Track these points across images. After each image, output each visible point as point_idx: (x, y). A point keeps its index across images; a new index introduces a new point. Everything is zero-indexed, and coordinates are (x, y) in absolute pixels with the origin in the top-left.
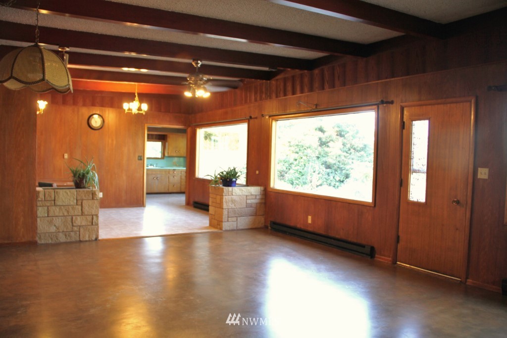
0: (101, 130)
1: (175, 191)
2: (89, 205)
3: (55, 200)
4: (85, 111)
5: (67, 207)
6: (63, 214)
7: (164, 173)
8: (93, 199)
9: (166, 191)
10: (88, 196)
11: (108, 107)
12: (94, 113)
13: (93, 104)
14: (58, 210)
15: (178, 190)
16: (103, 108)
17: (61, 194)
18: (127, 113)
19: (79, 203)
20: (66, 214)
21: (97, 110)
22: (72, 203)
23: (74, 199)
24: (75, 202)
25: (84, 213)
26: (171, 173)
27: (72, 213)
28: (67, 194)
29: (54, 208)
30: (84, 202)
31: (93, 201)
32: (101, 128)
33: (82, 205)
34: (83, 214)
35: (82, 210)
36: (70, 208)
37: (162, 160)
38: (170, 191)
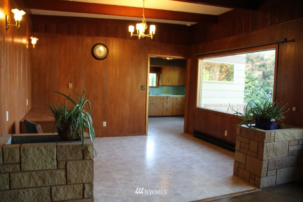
0: (105, 60)
1: (168, 115)
2: (77, 168)
3: (20, 163)
4: (89, 41)
5: (41, 172)
6: (36, 184)
7: (159, 100)
8: (84, 158)
9: (161, 114)
10: (76, 153)
11: (112, 37)
12: (98, 42)
13: (98, 34)
14: (26, 178)
15: (171, 114)
16: (107, 38)
17: (31, 152)
18: (133, 36)
19: (62, 166)
20: (40, 183)
21: (101, 39)
22: (49, 167)
23: (53, 159)
24: (55, 164)
25: (70, 181)
26: (165, 99)
27: (50, 181)
28: (41, 151)
29: (20, 175)
30: (70, 164)
31: (84, 162)
32: (105, 58)
33: (66, 168)
34: (67, 182)
35: (66, 176)
36: (47, 174)
37: (157, 89)
38: (164, 114)
